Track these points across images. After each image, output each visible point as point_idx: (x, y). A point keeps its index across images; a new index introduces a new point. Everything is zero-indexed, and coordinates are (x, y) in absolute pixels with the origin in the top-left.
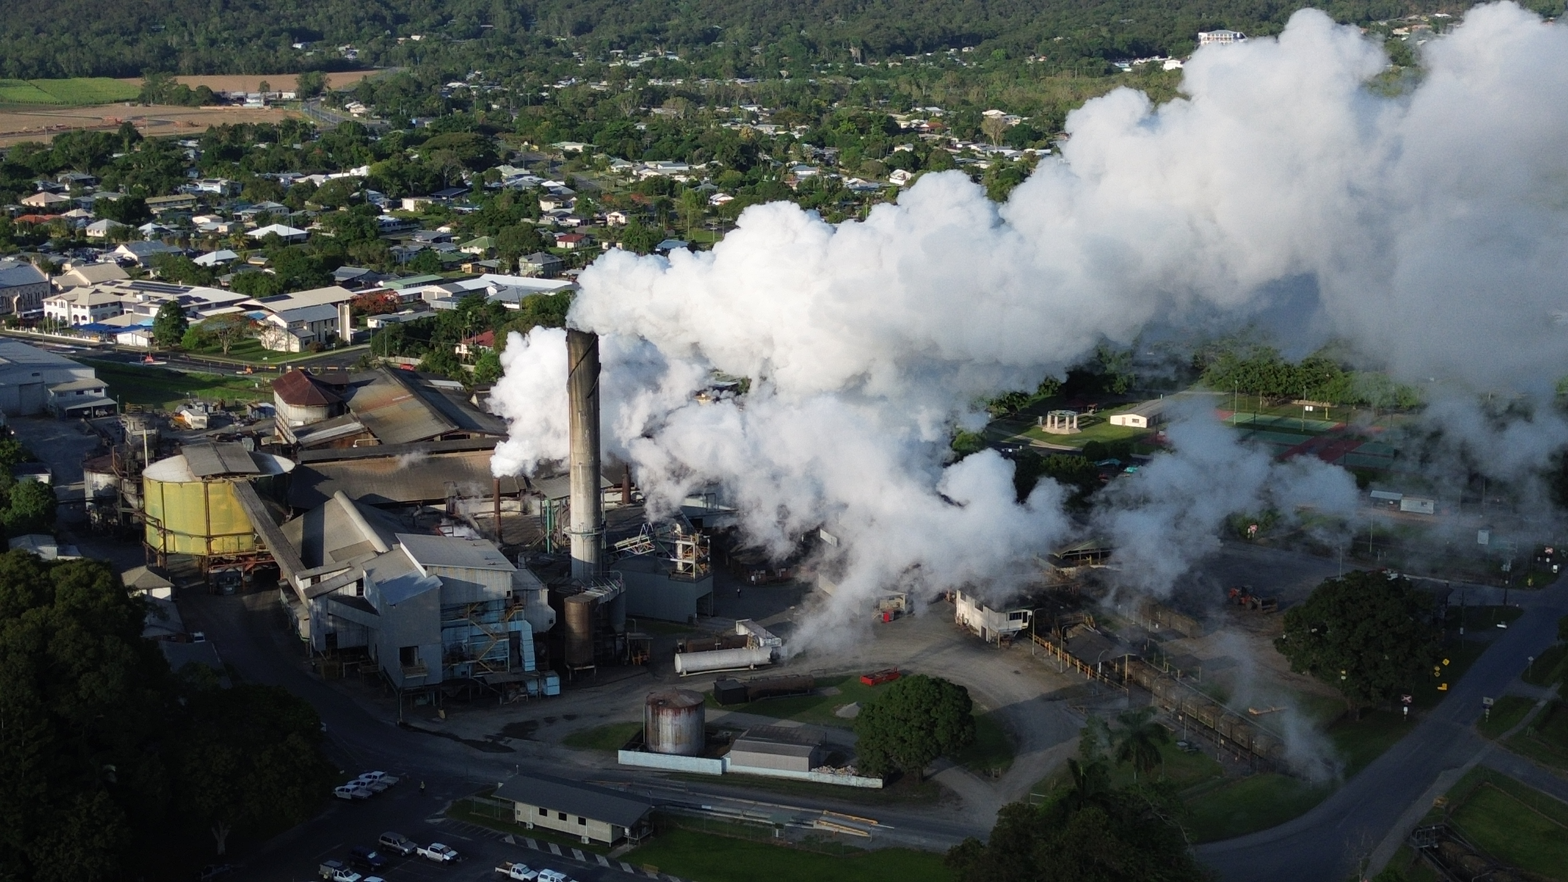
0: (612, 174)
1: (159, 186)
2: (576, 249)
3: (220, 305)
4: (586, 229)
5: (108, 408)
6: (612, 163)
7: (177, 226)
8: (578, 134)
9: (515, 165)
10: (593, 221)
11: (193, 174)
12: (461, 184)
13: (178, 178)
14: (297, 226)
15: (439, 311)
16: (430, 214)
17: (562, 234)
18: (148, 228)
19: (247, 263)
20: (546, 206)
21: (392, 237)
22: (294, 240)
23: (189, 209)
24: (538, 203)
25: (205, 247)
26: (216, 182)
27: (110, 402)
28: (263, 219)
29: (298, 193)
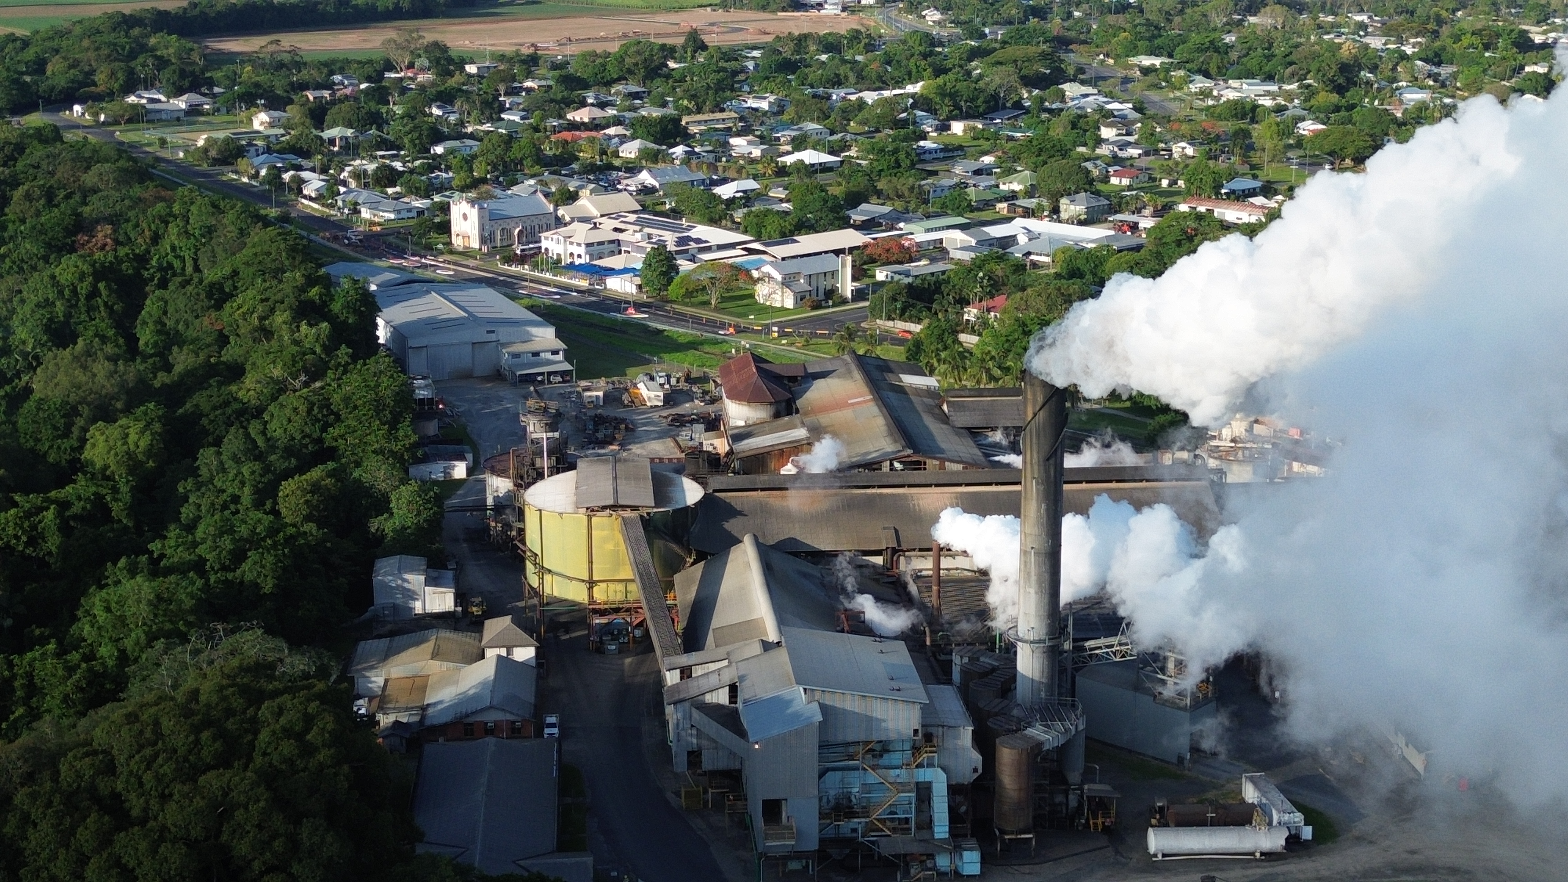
0: (1190, 94)
1: (704, 102)
2: (1130, 188)
3: (721, 247)
4: (1145, 162)
5: (563, 374)
6: (1191, 82)
7: (710, 148)
8: (1159, 48)
9: (1083, 83)
10: (1156, 152)
11: (746, 88)
12: (1018, 105)
13: (728, 93)
14: (831, 153)
15: (959, 262)
16: (978, 139)
17: (1117, 168)
18: (679, 150)
19: (767, 195)
20: (1107, 133)
21: (929, 168)
22: (825, 168)
23: (730, 129)
24: (1099, 129)
25: (731, 174)
26: (765, 98)
27: (567, 367)
28: (799, 144)
29: (844, 112)
